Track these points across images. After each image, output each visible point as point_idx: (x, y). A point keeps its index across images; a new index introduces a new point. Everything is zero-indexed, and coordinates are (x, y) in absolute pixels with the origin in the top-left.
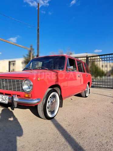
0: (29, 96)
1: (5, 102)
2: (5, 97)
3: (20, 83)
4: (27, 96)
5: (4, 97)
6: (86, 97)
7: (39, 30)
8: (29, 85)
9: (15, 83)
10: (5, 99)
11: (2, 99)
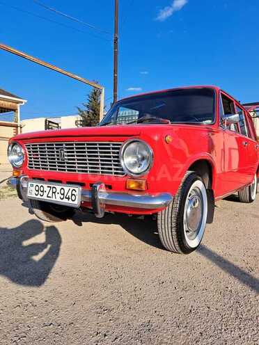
0: (140, 185)
1: (70, 201)
2: (72, 189)
3: (111, 150)
4: (133, 186)
5: (66, 189)
6: (251, 201)
7: (118, 40)
8: (140, 156)
9: (97, 152)
10: (72, 195)
11: (62, 197)
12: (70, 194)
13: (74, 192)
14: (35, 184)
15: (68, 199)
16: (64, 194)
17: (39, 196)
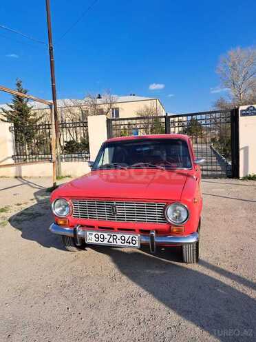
1: (131, 245)
11: (123, 242)
12: (130, 239)
13: (134, 239)
14: (94, 233)
15: (129, 243)
16: (125, 240)
17: (99, 242)
